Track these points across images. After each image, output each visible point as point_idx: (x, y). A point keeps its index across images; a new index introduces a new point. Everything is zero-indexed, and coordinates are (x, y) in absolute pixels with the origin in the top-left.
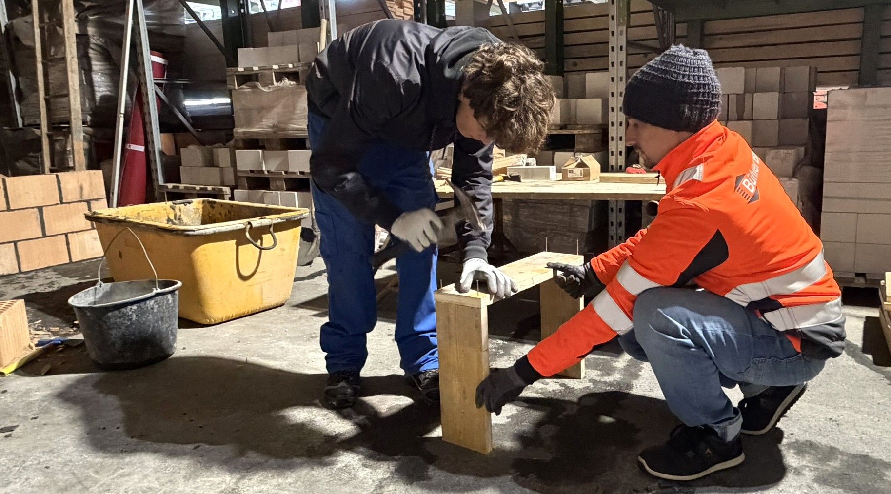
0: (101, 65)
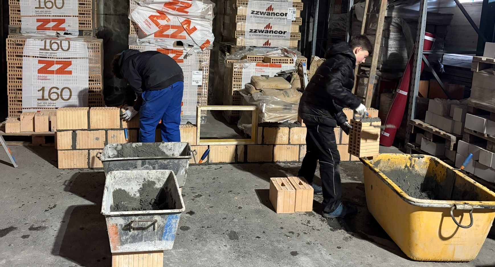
0: (395, 35)
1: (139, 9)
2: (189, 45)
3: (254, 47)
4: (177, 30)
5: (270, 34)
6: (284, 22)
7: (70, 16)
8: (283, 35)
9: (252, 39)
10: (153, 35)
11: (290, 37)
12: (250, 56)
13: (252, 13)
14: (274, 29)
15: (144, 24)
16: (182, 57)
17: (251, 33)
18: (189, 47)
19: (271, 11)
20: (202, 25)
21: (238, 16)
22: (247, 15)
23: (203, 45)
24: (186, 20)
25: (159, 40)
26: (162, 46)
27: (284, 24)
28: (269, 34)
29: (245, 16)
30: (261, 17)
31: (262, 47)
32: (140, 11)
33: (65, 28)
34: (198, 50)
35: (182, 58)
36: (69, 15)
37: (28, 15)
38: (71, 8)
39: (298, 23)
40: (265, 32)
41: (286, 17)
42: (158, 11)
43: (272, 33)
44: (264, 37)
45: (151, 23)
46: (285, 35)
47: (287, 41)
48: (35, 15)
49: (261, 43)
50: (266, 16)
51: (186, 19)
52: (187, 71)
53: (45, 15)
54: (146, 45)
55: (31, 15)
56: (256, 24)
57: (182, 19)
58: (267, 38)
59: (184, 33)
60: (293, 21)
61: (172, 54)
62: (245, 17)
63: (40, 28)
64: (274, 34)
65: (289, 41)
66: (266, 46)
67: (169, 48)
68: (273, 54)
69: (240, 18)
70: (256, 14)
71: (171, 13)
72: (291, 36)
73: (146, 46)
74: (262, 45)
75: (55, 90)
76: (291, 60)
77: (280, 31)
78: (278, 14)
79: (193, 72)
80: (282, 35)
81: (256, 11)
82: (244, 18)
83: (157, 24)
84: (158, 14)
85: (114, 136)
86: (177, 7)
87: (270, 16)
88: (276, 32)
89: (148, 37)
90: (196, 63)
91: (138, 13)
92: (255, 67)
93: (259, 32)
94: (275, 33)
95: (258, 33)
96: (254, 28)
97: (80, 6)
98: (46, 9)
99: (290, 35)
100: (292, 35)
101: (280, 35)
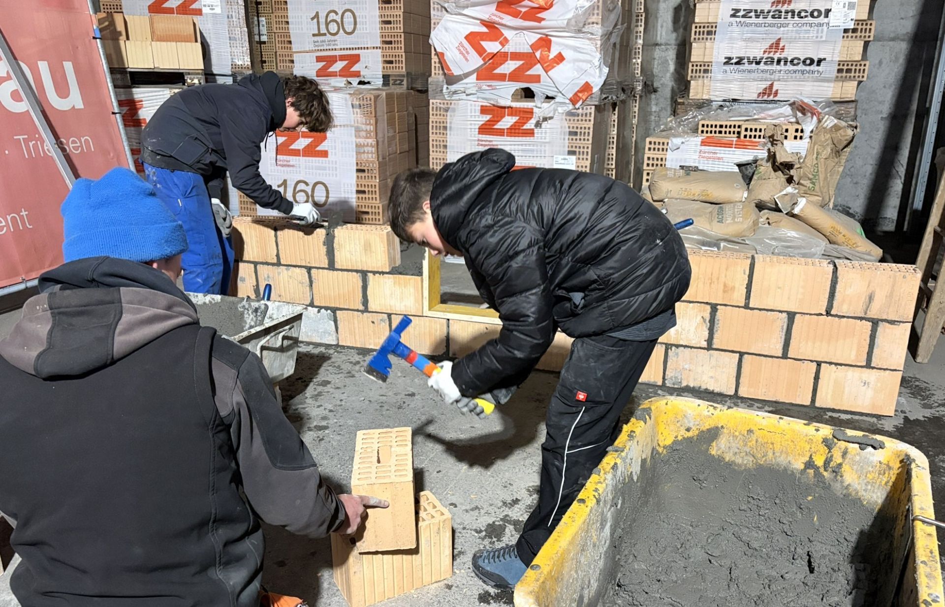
1: (448, 20)
2: (548, 97)
3: (734, 100)
4: (521, 62)
5: (778, 67)
6: (820, 35)
7: (367, 48)
8: (817, 68)
9: (729, 81)
10: (475, 76)
11: (835, 73)
12: (706, 123)
13: (733, 16)
14: (789, 54)
15: (457, 52)
16: (531, 125)
17: (727, 68)
18: (547, 100)
19: (786, 5)
20: (576, 49)
21: (698, 25)
22: (719, 21)
23: (576, 94)
24: (540, 39)
25: (485, 87)
26: (491, 99)
27: (819, 39)
28: (775, 67)
29: (714, 25)
30: (756, 25)
31: (756, 102)
32: (450, 25)
33: (359, 72)
34: (565, 108)
35: (533, 127)
36: (366, 46)
37: (302, 50)
38: (368, 31)
39: (863, 34)
40: (766, 63)
41: (826, 20)
42: (484, 23)
43: (785, 64)
44: (761, 75)
45: (469, 50)
46: (820, 68)
47: (826, 84)
48: (314, 49)
49: (752, 89)
50: (769, 20)
51: (539, 36)
52: (543, 155)
53: (328, 48)
54: (461, 98)
55: (308, 49)
56: (743, 44)
57: (533, 37)
58: (769, 76)
59: (537, 70)
60: (846, 31)
61: (510, 117)
62: (716, 27)
63: (321, 73)
64: (790, 67)
65: (832, 85)
66: (765, 98)
67: (503, 103)
68: (771, 116)
69: (702, 30)
70: (743, 16)
71: (508, 24)
72: (840, 71)
73: (460, 100)
74: (754, 97)
75: (301, 186)
76: (797, 131)
77: (806, 59)
78: (803, 14)
79: (556, 158)
80: (814, 67)
81: (744, 10)
82: (714, 29)
83: (480, 51)
84: (484, 30)
85: (268, 277)
86: (523, 10)
87: (782, 21)
88: (796, 61)
89: (465, 81)
90: (563, 137)
91: (446, 29)
92: (699, 148)
93: (750, 63)
94: (794, 65)
95: (747, 66)
96: (735, 54)
97: (383, 26)
98: (329, 37)
99: (837, 67)
100: (841, 67)
101: (808, 68)
